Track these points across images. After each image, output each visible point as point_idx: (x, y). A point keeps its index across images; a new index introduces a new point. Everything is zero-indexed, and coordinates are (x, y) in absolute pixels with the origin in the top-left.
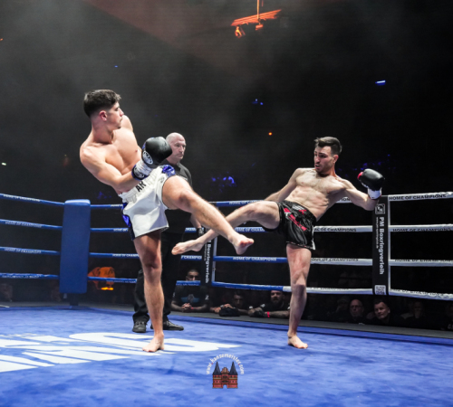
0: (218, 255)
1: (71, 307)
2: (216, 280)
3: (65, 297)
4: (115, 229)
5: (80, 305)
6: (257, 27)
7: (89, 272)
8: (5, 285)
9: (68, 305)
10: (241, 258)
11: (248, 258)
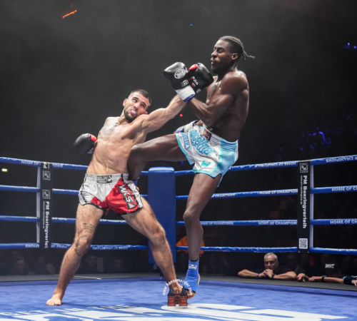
0: (315, 218)
1: (161, 278)
2: (314, 246)
3: (155, 268)
7: (177, 241)
8: (93, 257)
9: (158, 277)
10: (340, 221)
11: (347, 221)
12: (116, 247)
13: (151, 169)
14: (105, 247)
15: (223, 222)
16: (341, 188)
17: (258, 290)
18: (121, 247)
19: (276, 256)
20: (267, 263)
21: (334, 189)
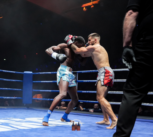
0: (78, 90)
1: (27, 108)
3: (25, 105)
4: (41, 82)
5: (30, 107)
6: (92, 7)
9: (26, 108)
10: (85, 92)
11: (88, 92)
12: (12, 98)
13: (25, 72)
14: (8, 98)
15: (48, 91)
16: (87, 81)
17: (58, 113)
18: (13, 98)
19: (65, 103)
20: (62, 105)
21: (84, 81)
